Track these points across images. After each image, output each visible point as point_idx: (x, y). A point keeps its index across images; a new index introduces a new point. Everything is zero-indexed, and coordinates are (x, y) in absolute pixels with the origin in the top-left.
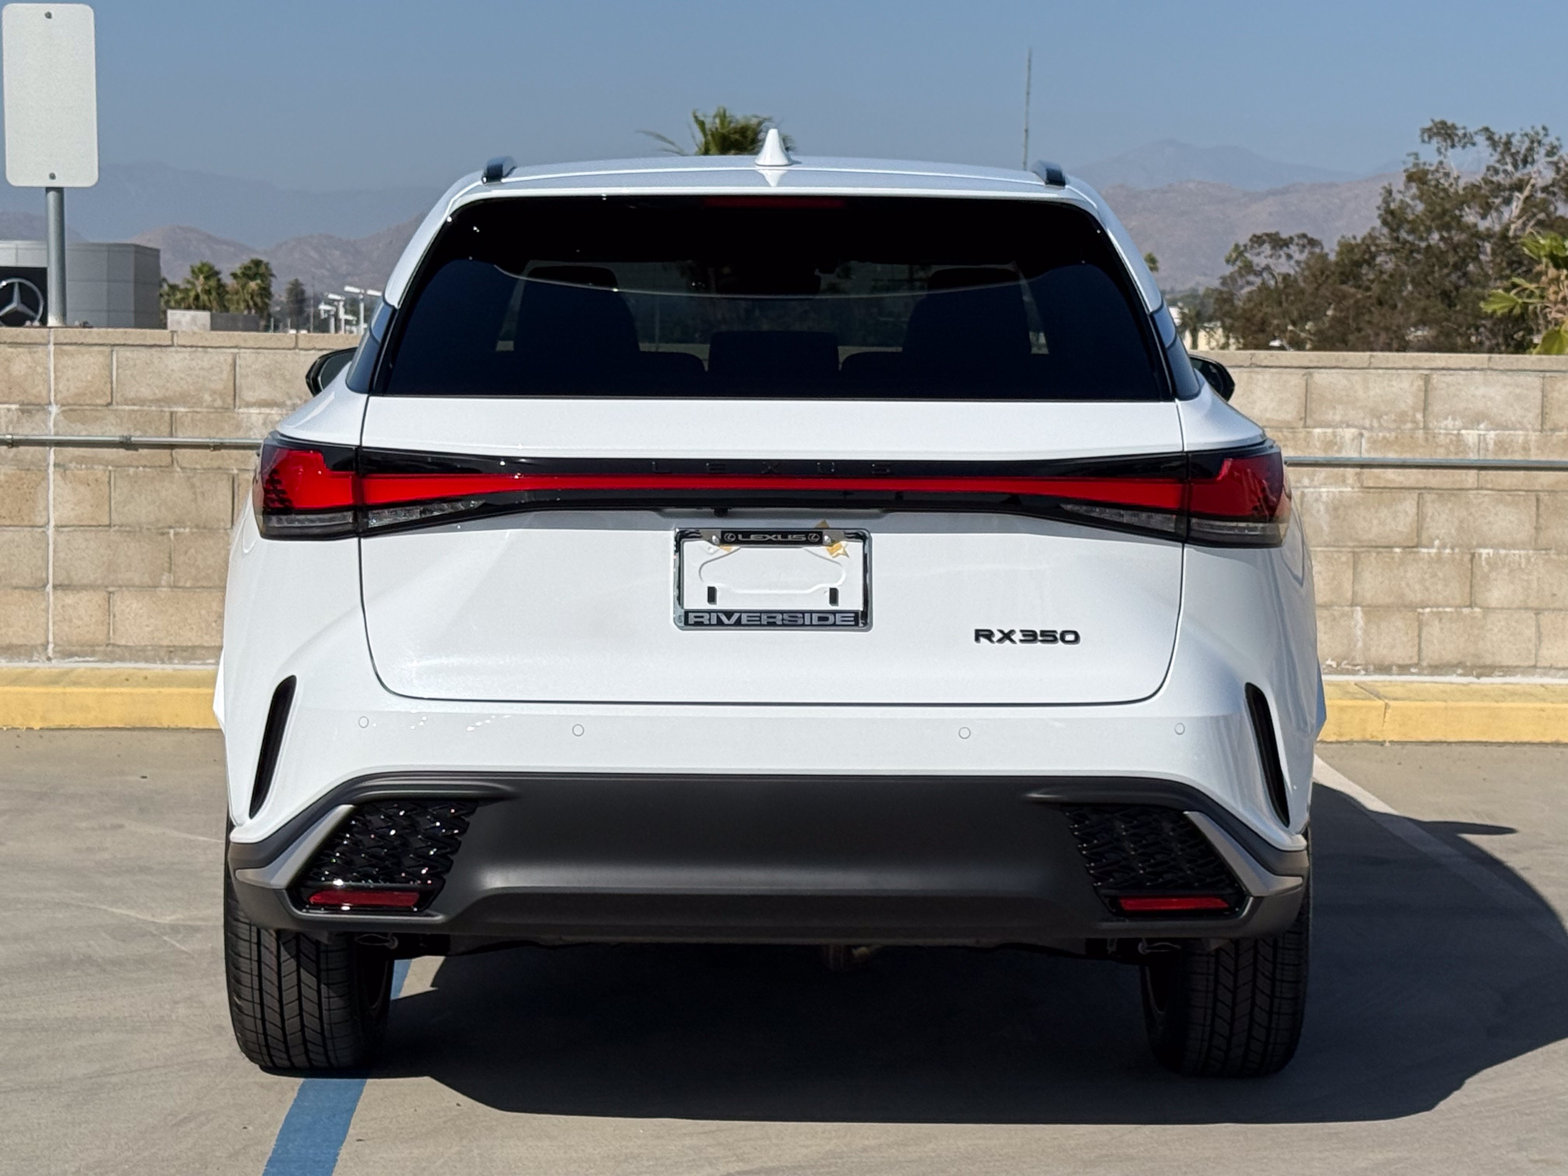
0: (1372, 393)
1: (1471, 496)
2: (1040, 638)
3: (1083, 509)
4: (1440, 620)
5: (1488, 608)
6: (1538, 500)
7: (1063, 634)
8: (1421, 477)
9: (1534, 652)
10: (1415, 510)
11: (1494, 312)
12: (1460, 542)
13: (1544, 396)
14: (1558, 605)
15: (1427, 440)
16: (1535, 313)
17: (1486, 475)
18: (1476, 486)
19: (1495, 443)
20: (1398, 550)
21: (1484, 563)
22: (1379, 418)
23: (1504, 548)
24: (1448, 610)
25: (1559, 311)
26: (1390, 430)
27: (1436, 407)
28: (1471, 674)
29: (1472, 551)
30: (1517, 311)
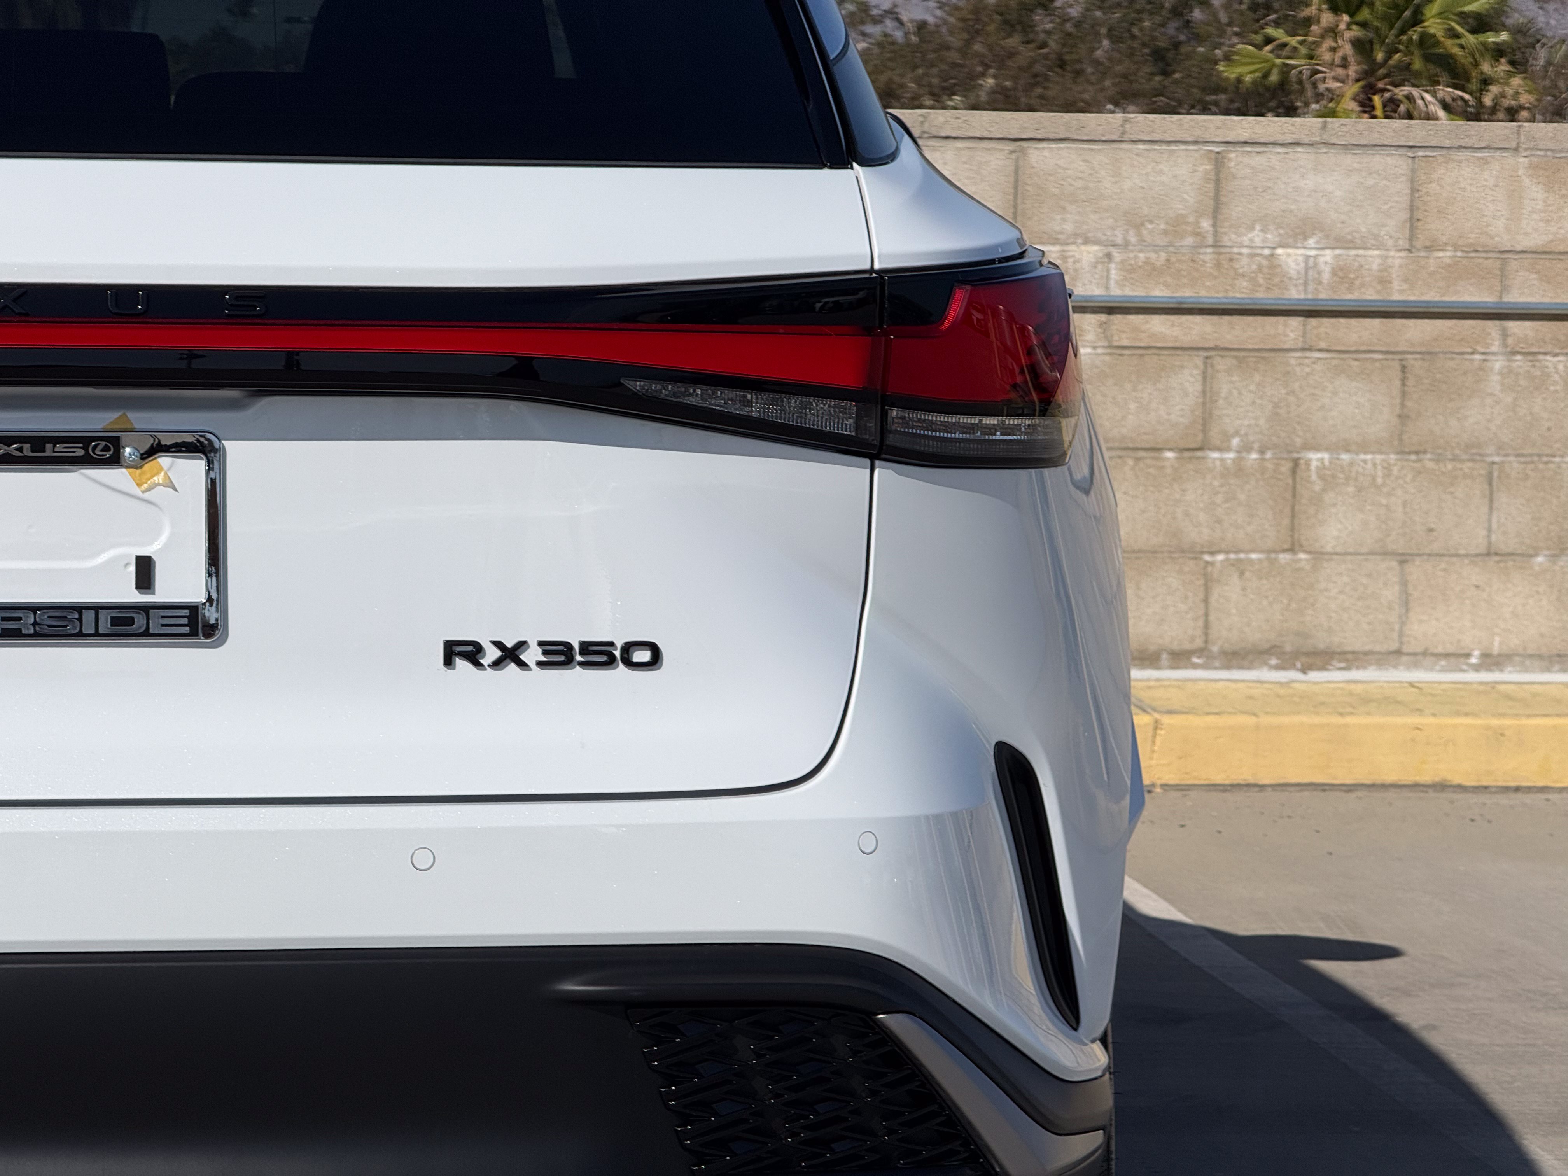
0: (1127, 184)
1: (1293, 362)
2: (579, 658)
3: (667, 390)
4: (1242, 574)
5: (1322, 553)
6: (1404, 368)
7: (628, 648)
8: (1209, 328)
9: (1397, 627)
10: (1199, 387)
11: (1239, 80)
12: (1274, 439)
13: (1414, 190)
14: (1436, 547)
15: (1218, 265)
16: (1300, 82)
17: (1317, 327)
18: (1300, 345)
19: (1334, 273)
20: (1170, 455)
21: (1314, 477)
22: (1138, 227)
23: (1348, 451)
24: (1254, 556)
25: (1336, 79)
26: (1157, 249)
27: (1235, 209)
28: (1292, 667)
29: (1296, 455)
30: (1274, 77)
